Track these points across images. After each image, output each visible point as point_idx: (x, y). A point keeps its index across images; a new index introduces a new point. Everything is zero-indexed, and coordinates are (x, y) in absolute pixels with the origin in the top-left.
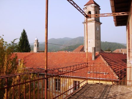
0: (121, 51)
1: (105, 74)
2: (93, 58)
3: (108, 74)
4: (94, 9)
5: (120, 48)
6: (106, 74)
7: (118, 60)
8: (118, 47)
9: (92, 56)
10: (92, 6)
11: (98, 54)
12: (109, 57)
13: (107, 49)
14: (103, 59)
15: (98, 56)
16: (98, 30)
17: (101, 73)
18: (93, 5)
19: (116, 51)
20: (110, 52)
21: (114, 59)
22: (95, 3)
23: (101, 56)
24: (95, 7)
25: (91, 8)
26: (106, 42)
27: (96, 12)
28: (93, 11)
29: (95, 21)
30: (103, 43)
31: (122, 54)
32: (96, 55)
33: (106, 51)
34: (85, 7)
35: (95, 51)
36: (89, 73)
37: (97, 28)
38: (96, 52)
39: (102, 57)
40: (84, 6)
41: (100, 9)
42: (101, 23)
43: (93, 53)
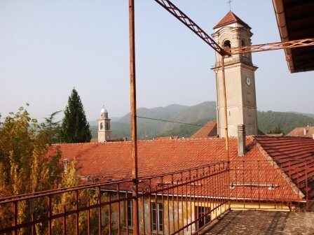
0: (307, 132)
1: (270, 189)
2: (241, 150)
3: (279, 187)
4: (238, 35)
5: (305, 125)
6: (273, 187)
7: (301, 153)
8: (300, 122)
9: (237, 146)
10: (232, 28)
11: (252, 140)
12: (278, 147)
13: (273, 129)
14: (264, 153)
15: (253, 145)
16: (249, 84)
17: (260, 185)
18: (234, 25)
19: (295, 133)
20: (281, 135)
22: (239, 21)
23: (258, 145)
24: (239, 30)
25: (230, 34)
26: (269, 112)
27: (242, 41)
28: (236, 40)
29: (240, 64)
30: (263, 113)
31: (311, 139)
32: (247, 144)
33: (271, 133)
34: (216, 30)
35: (244, 134)
36: (232, 186)
37: (248, 79)
39: (261, 148)
40: (214, 28)
41: (251, 34)
42: (257, 68)
43: (239, 138)
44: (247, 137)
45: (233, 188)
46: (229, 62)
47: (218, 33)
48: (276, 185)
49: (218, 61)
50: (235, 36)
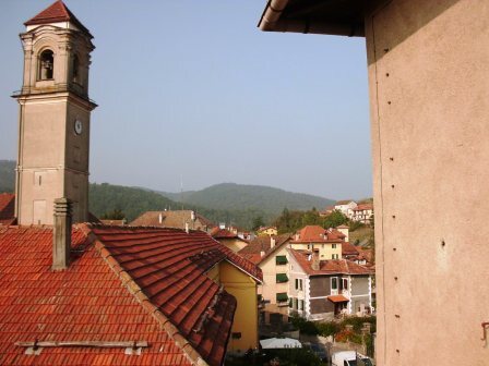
0: (164, 218)
1: (129, 352)
2: (59, 256)
3: (150, 346)
4: (69, 43)
5: (160, 209)
6: (135, 348)
7: (176, 260)
9: (51, 245)
10: (59, 29)
11: (85, 234)
12: (135, 249)
13: (110, 211)
14: (111, 263)
15: (87, 244)
16: (79, 131)
17: (106, 344)
18: (64, 25)
19: (144, 220)
20: (122, 223)
21: (160, 258)
22: (73, 20)
23: (99, 246)
24: (72, 35)
25: (54, 38)
26: (105, 185)
27: (75, 55)
28: (64, 52)
29: (67, 94)
31: (183, 231)
32: (74, 242)
33: (106, 218)
34: (30, 28)
35: (69, 220)
36: (36, 348)
37: (77, 122)
38: (74, 226)
39: (105, 253)
40: (26, 24)
41: (92, 48)
42: (95, 106)
43: (58, 228)
44: (76, 227)
45: (38, 352)
46: (48, 88)
47: (33, 34)
48: (145, 344)
49: (27, 83)
50: (64, 45)
